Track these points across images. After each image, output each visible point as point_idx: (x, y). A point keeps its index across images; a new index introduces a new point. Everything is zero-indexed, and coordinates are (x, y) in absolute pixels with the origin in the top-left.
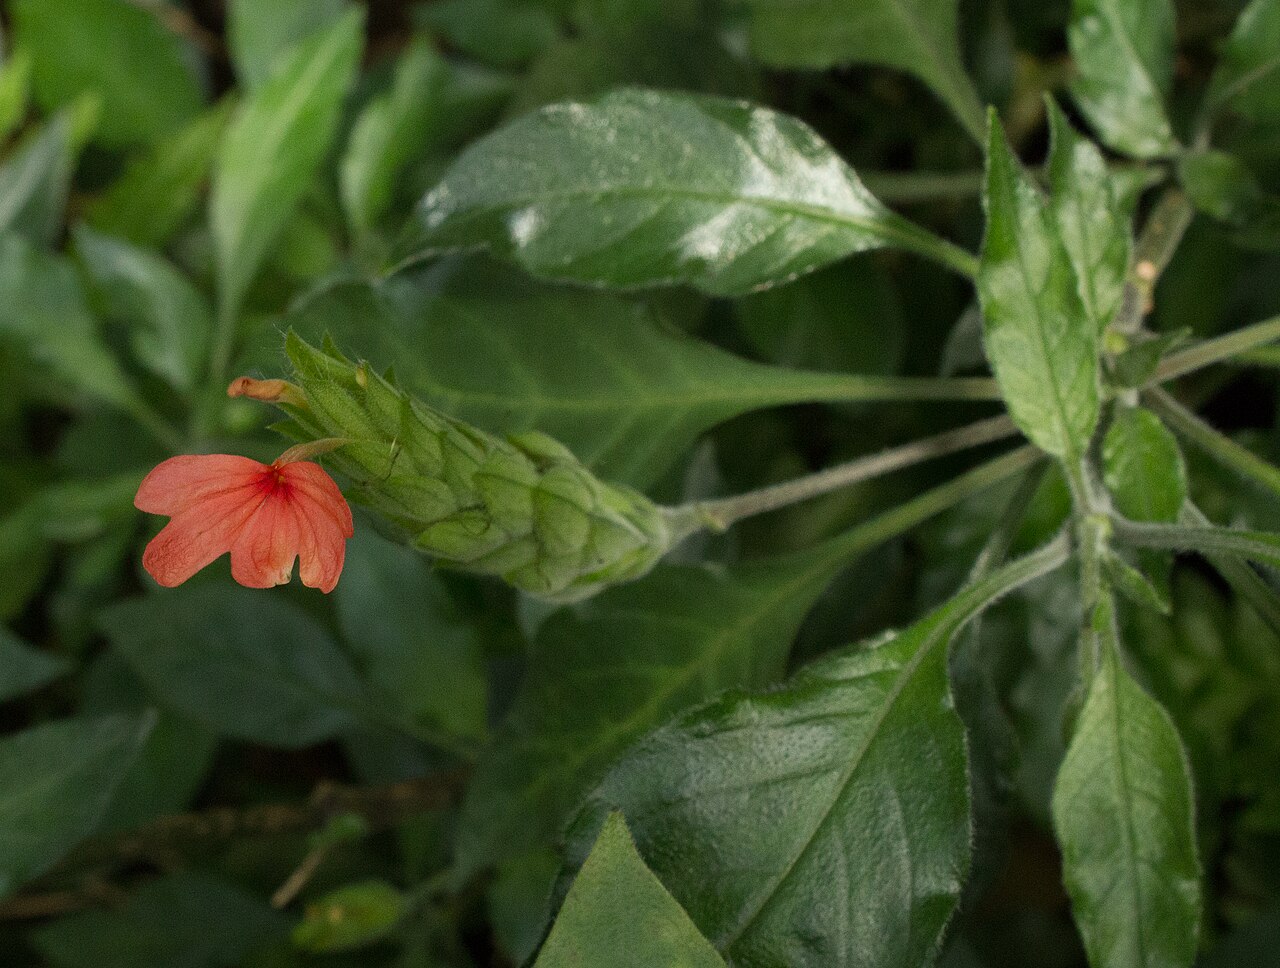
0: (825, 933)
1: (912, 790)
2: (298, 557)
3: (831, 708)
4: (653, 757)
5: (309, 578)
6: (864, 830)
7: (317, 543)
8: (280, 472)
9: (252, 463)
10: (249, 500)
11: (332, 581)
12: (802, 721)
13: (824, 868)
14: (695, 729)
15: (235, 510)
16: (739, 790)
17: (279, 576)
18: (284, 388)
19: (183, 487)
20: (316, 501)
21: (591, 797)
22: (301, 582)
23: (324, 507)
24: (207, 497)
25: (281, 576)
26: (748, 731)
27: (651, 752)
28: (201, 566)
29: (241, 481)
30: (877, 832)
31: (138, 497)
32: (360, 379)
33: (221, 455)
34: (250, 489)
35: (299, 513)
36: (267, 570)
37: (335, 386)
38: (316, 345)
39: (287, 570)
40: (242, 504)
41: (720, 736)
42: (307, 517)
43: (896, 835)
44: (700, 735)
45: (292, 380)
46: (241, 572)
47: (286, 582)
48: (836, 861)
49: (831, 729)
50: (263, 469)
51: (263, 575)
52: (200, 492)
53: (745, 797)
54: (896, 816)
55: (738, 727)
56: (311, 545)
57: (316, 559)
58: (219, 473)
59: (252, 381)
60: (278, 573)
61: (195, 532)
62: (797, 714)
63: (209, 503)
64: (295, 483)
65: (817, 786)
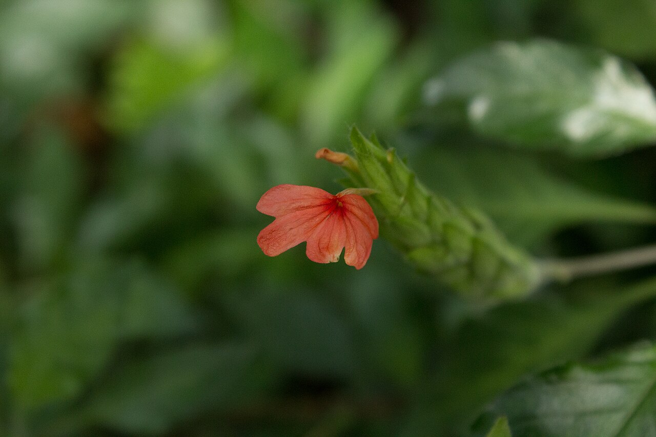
2: (344, 248)
5: (348, 260)
7: (356, 242)
8: (340, 199)
9: (324, 193)
10: (320, 214)
11: (362, 263)
15: (312, 218)
17: (333, 257)
18: (346, 159)
19: (285, 202)
20: (358, 217)
22: (345, 262)
23: (362, 221)
24: (297, 209)
25: (334, 257)
28: (289, 247)
29: (318, 202)
31: (259, 204)
32: (389, 158)
33: (308, 187)
34: (321, 208)
35: (348, 224)
36: (327, 253)
37: (375, 160)
38: (367, 137)
39: (337, 255)
40: (316, 216)
42: (352, 226)
45: (351, 154)
46: (312, 254)
47: (336, 261)
50: (331, 198)
51: (324, 256)
52: (294, 205)
56: (352, 242)
57: (354, 250)
58: (306, 196)
59: (330, 151)
60: (332, 255)
61: (288, 227)
63: (298, 213)
64: (348, 206)
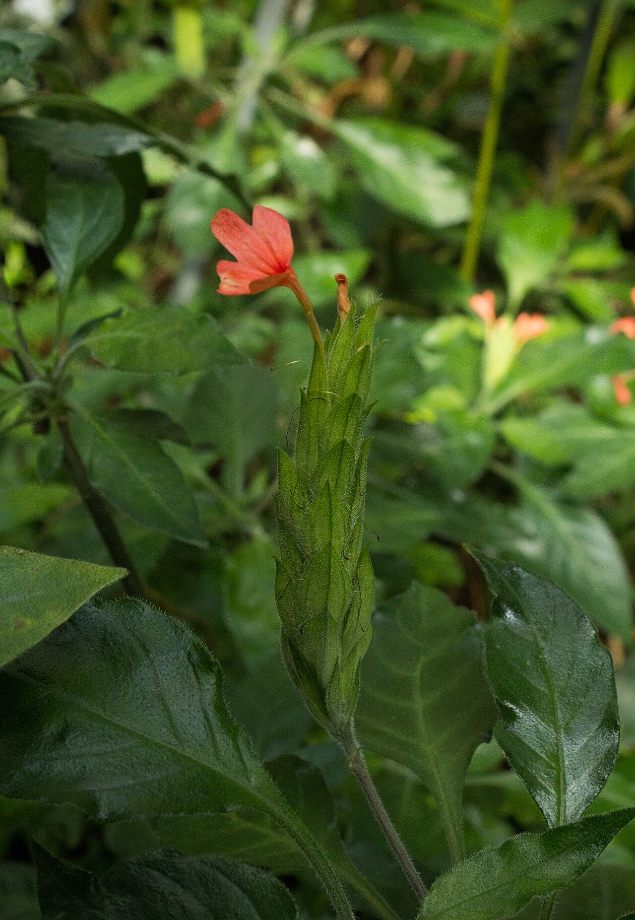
0: (67, 742)
1: (167, 784)
3: (217, 736)
4: (173, 634)
6: (138, 758)
12: (206, 717)
13: (110, 737)
14: (193, 653)
16: (157, 685)
21: (144, 604)
24: (267, 242)
26: (195, 684)
27: (175, 633)
30: (137, 766)
41: (191, 668)
43: (136, 777)
44: (189, 655)
48: (116, 744)
49: (204, 736)
51: (225, 272)
53: (153, 688)
54: (149, 777)
55: (197, 678)
58: (282, 244)
61: (246, 240)
62: (211, 715)
65: (164, 730)
